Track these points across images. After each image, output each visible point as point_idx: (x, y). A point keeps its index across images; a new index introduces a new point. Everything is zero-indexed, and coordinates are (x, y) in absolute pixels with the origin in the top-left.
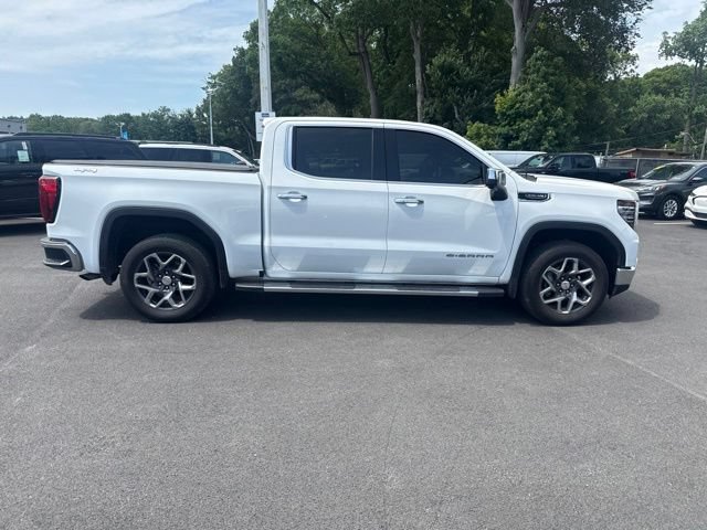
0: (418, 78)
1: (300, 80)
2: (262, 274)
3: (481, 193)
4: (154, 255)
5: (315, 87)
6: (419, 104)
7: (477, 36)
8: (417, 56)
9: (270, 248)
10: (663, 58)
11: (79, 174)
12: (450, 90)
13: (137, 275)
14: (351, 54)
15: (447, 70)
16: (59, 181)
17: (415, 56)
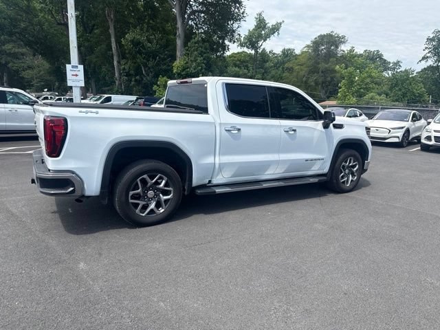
0: (114, 45)
1: (14, 38)
2: (210, 182)
3: (319, 124)
4: (145, 176)
5: (29, 44)
6: (115, 63)
7: (148, 23)
8: (112, 31)
9: (220, 164)
10: (239, 48)
11: (84, 115)
12: (138, 55)
13: (131, 193)
14: (59, 24)
15: (136, 43)
16: (65, 120)
17: (110, 31)
